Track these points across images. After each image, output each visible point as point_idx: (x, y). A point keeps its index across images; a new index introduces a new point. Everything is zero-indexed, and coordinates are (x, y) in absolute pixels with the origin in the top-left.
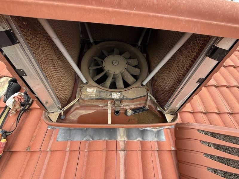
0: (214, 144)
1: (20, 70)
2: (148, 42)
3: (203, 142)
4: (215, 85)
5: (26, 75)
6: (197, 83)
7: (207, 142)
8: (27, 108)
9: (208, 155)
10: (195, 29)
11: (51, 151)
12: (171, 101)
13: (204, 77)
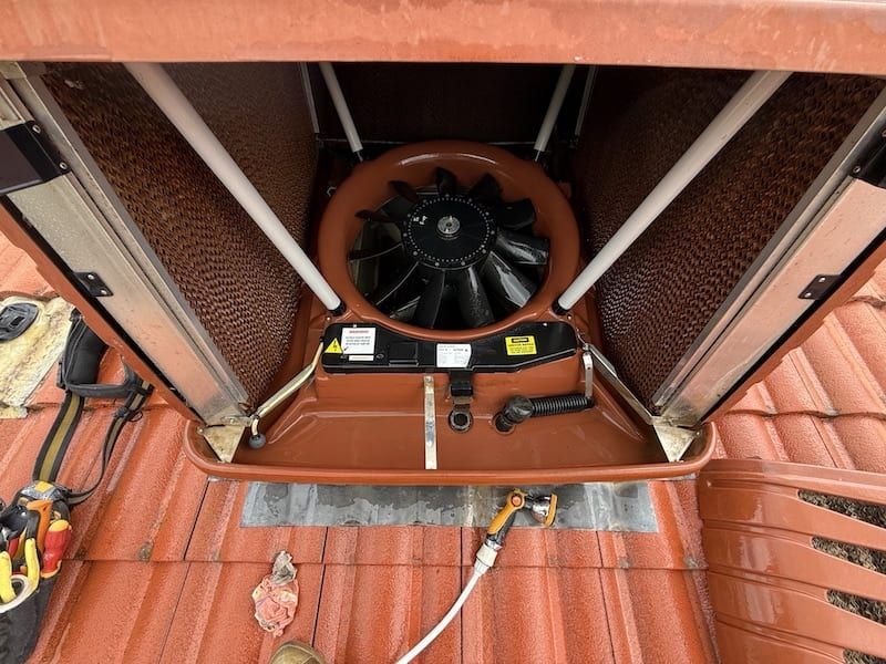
0: (873, 552)
1: (84, 276)
2: (577, 132)
3: (824, 542)
4: (872, 298)
5: (110, 294)
6: (802, 296)
7: (841, 545)
8: (134, 406)
9: (846, 597)
10: (816, 49)
11: (224, 563)
12: (683, 373)
13: (837, 270)
